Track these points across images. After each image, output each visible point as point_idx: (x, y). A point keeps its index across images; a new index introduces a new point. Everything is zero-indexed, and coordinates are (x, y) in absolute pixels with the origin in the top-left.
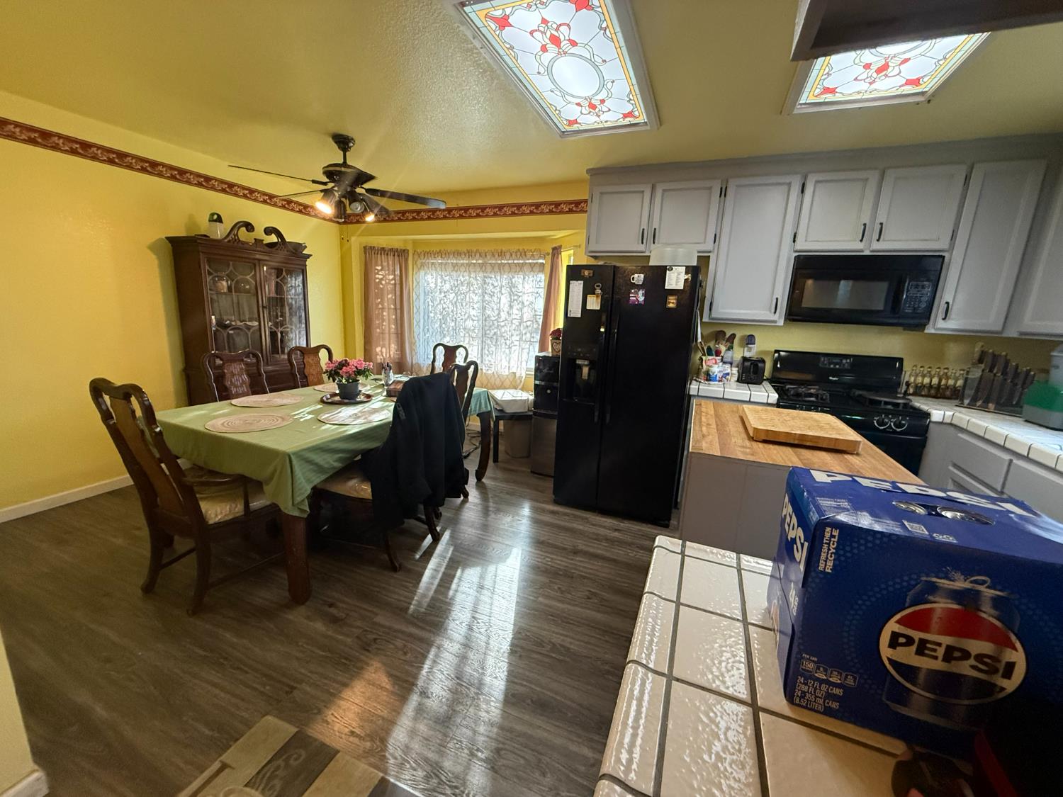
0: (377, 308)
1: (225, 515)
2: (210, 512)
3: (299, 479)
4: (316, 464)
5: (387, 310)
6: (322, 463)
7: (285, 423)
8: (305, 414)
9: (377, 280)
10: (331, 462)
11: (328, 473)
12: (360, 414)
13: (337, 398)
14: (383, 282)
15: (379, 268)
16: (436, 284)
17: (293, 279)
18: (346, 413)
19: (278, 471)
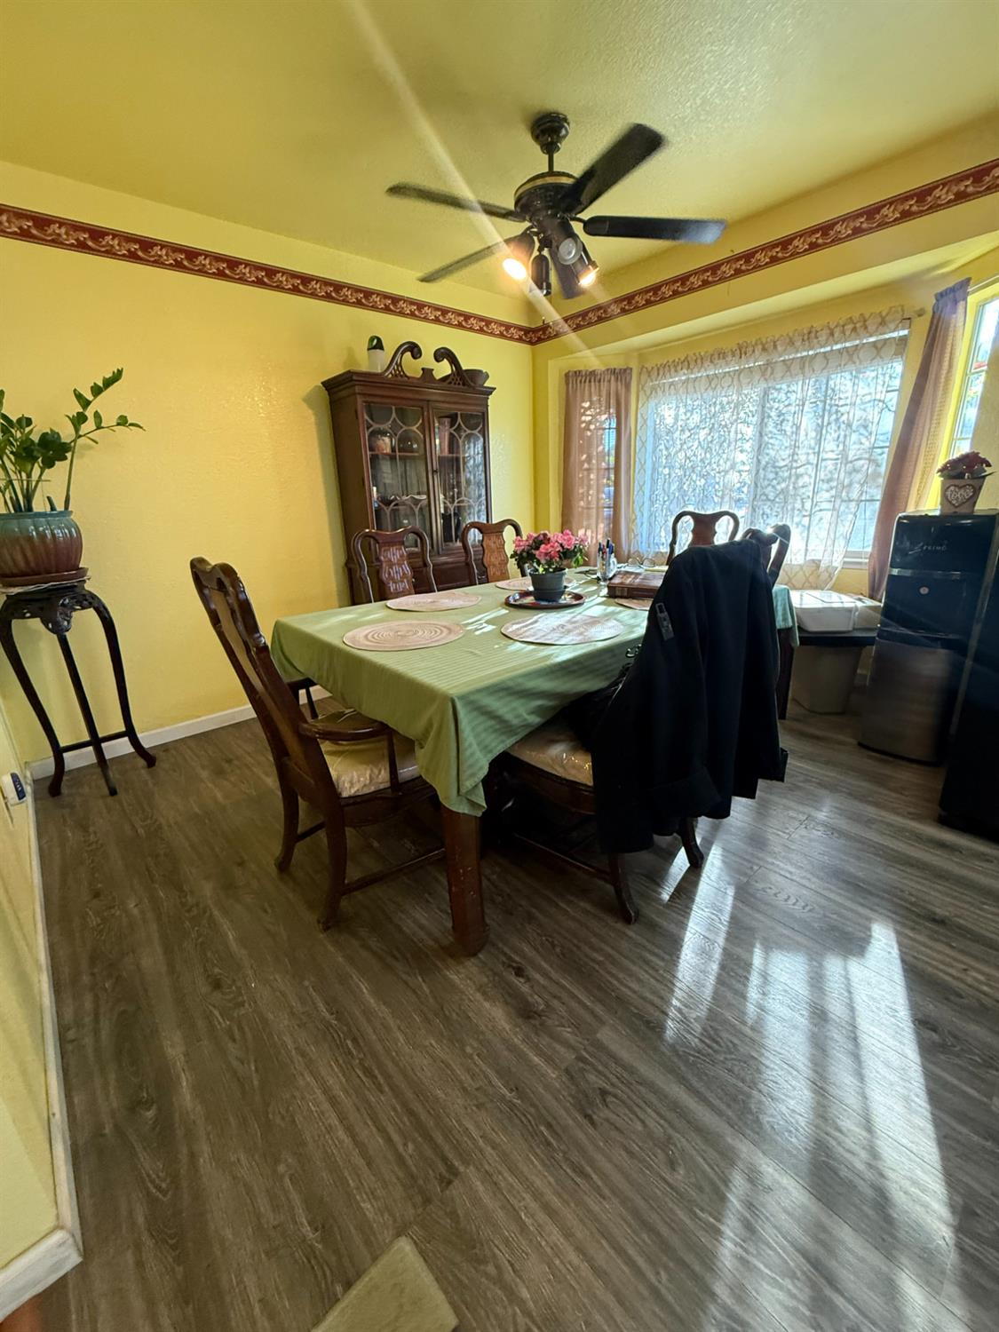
0: (581, 469)
1: (365, 785)
2: (343, 778)
3: (470, 745)
4: (499, 719)
5: (595, 471)
6: (509, 717)
7: (453, 637)
8: (482, 623)
9: (583, 425)
10: (523, 714)
11: (516, 734)
12: (570, 626)
13: (530, 600)
14: (592, 427)
15: (587, 405)
16: (676, 419)
17: (472, 445)
18: (546, 623)
19: (435, 726)
